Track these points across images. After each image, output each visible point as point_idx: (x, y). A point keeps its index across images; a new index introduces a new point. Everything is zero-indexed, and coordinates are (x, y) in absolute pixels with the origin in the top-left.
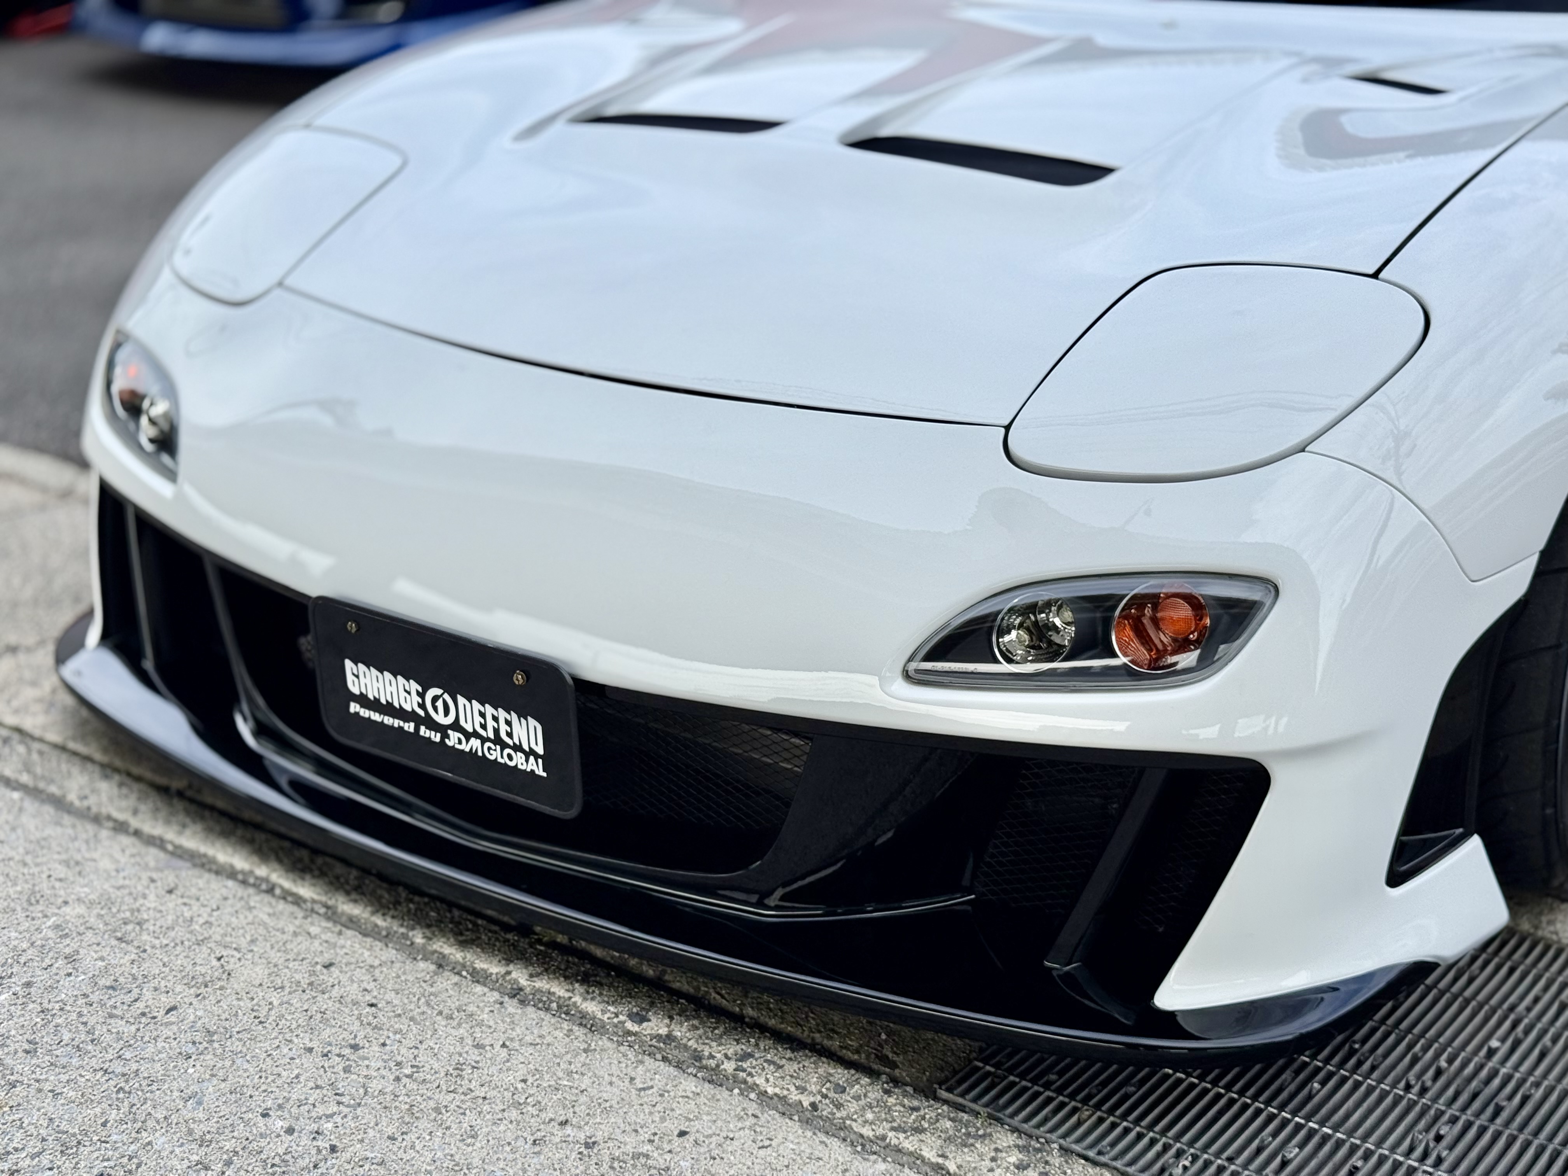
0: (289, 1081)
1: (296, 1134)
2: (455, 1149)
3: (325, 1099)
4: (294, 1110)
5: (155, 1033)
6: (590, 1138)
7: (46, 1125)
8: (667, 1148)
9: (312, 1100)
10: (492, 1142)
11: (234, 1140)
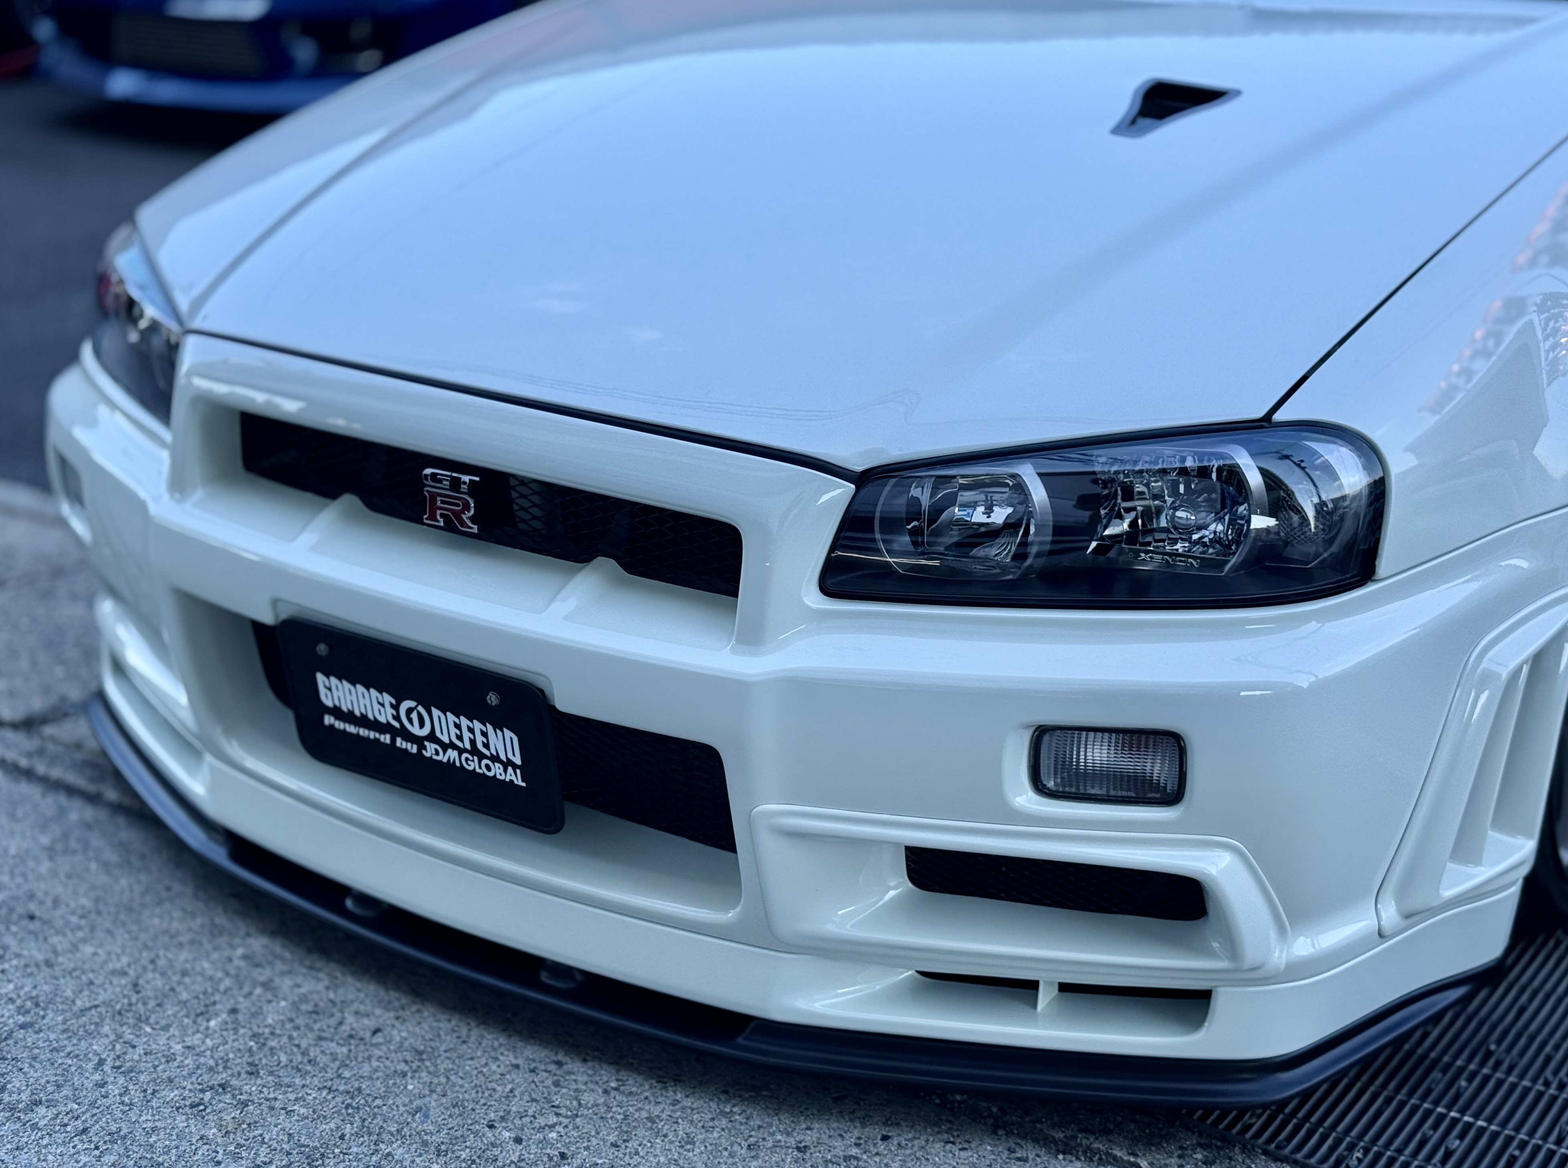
0: (505, 1095)
1: (524, 1143)
2: (676, 1154)
3: (543, 1111)
4: (517, 1122)
5: (366, 1054)
6: (800, 1142)
7: (286, 1140)
8: (875, 1151)
9: (530, 1113)
10: (709, 1148)
11: (468, 1150)
